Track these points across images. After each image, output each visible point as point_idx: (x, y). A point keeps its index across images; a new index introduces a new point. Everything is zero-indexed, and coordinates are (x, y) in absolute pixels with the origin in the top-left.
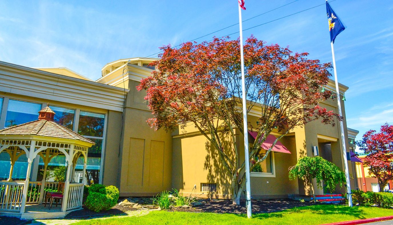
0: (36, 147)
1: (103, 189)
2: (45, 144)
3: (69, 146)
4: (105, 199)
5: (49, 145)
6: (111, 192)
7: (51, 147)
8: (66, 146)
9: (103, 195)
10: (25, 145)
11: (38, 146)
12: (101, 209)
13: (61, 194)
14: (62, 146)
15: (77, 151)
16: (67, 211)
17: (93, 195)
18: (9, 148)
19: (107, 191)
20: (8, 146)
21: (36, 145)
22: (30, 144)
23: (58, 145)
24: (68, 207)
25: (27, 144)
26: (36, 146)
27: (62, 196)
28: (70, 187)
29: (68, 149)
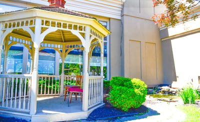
0: (42, 28)
1: (129, 82)
2: (53, 24)
3: (84, 29)
4: (134, 95)
5: (59, 25)
6: (139, 86)
7: (62, 29)
8: (81, 28)
9: (131, 90)
10: (29, 26)
11: (44, 26)
12: (129, 107)
13: (80, 87)
14: (75, 27)
15: (93, 37)
16: (89, 109)
17: (118, 90)
18: (13, 32)
19: (134, 85)
20: (12, 29)
21: (43, 24)
22: (35, 24)
23: (70, 26)
24: (90, 104)
25: (31, 24)
26: (42, 26)
27: (82, 91)
28: (90, 80)
29: (83, 32)
